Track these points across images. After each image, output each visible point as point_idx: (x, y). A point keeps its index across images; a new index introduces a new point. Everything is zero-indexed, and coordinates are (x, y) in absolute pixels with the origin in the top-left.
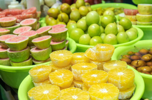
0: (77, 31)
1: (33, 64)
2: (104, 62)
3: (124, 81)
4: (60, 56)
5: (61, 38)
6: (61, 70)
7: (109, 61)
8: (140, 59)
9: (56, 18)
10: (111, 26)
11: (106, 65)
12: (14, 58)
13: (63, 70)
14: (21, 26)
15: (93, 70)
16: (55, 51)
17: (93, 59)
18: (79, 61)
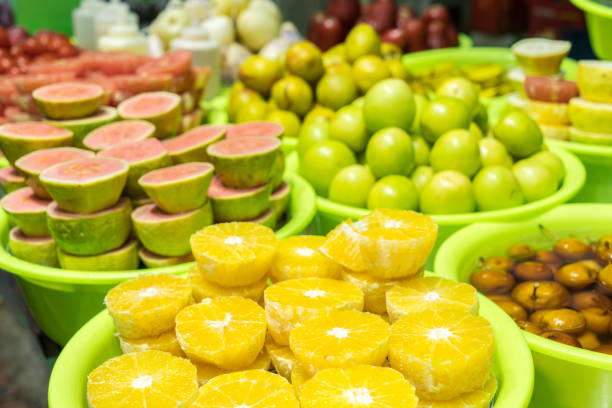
0: (327, 152)
1: (142, 266)
2: (393, 279)
3: (447, 365)
4: (230, 246)
5: (250, 177)
6: (224, 298)
7: (411, 277)
8: (551, 279)
9: (266, 96)
10: (455, 141)
11: (397, 295)
12: (68, 238)
13: (235, 299)
14: (119, 119)
15: (340, 309)
16: (227, 224)
17: (352, 266)
18: (299, 269)
